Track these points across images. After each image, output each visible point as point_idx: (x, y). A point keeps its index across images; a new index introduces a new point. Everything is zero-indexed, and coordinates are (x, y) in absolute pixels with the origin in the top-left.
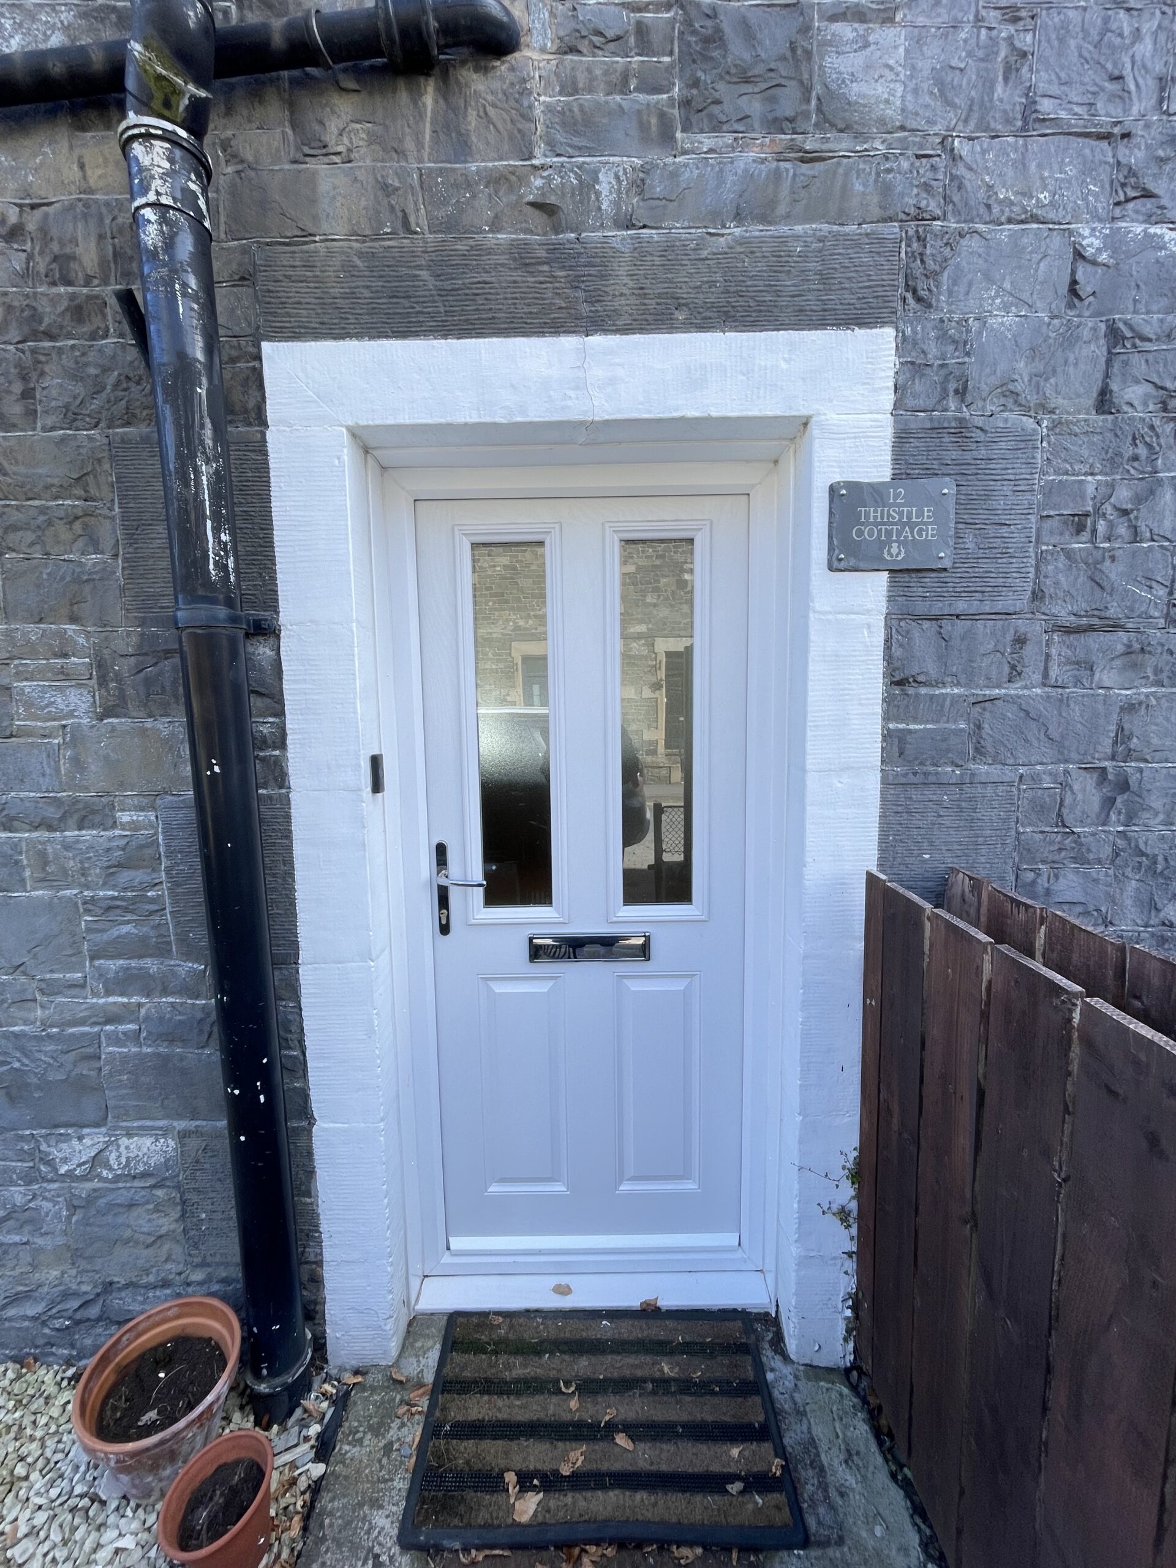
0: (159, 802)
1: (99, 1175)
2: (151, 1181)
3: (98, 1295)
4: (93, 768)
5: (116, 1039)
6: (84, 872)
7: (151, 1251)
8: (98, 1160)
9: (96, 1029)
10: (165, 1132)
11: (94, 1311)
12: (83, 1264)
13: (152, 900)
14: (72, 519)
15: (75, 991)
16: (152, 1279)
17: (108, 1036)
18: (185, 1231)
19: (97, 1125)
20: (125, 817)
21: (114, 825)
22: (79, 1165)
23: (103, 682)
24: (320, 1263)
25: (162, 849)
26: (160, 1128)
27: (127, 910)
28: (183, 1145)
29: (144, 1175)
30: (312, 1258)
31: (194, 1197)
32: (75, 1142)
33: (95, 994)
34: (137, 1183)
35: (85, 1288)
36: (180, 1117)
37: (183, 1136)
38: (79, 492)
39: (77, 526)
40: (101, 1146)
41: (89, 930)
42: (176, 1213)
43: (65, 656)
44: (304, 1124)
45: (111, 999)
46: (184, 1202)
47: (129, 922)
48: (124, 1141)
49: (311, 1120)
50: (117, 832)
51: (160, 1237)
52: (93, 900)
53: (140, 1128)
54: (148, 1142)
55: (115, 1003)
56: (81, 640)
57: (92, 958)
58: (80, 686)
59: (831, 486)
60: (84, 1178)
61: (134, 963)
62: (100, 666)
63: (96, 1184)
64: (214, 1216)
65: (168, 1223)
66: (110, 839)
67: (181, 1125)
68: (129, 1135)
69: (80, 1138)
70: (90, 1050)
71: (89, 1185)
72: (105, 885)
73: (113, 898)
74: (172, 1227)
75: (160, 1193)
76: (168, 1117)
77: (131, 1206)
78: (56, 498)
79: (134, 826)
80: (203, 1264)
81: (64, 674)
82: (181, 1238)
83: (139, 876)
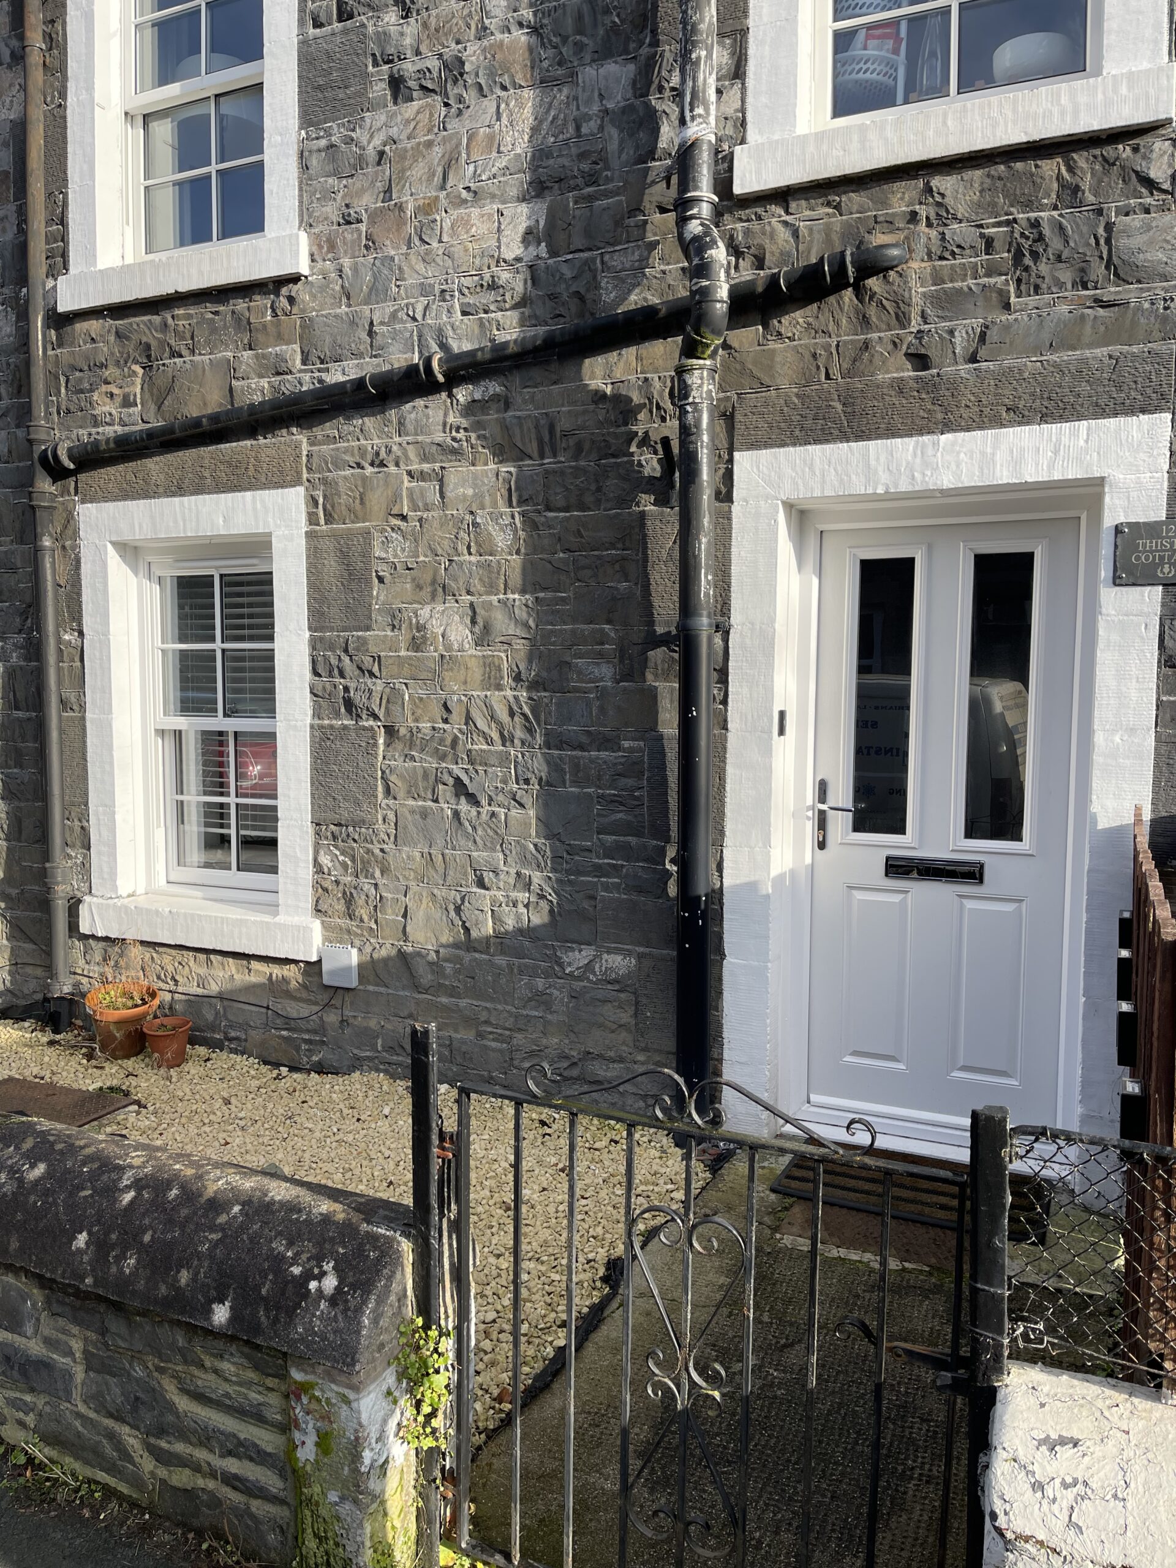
0: (647, 735)
1: (588, 979)
2: (617, 987)
3: (580, 1060)
4: (611, 713)
5: (606, 888)
6: (599, 778)
7: (613, 1035)
8: (589, 967)
9: (596, 880)
10: (629, 953)
11: (575, 1072)
12: (572, 1035)
13: (637, 798)
14: (613, 561)
15: (586, 854)
16: (612, 1054)
17: (602, 884)
18: (636, 1024)
19: (589, 944)
20: (626, 744)
21: (619, 750)
22: (578, 969)
23: (621, 661)
24: (720, 1060)
25: (646, 766)
26: (628, 950)
27: (622, 804)
28: (640, 963)
29: (616, 981)
30: (715, 1056)
31: (644, 1000)
32: (577, 953)
33: (598, 857)
34: (610, 987)
35: (574, 1053)
36: (640, 945)
37: (640, 957)
38: (620, 546)
39: (617, 567)
40: (591, 957)
41: (598, 815)
42: (631, 1011)
43: (602, 644)
44: (718, 958)
45: (606, 861)
46: (637, 1003)
47: (621, 811)
48: (605, 956)
49: (723, 956)
50: (621, 754)
51: (620, 1026)
52: (602, 796)
53: (615, 948)
54: (619, 958)
55: (608, 864)
56: (613, 635)
57: (598, 833)
58: (608, 662)
59: (1117, 526)
60: (579, 978)
61: (622, 838)
62: (621, 650)
63: (585, 983)
64: (656, 1015)
65: (626, 1017)
66: (616, 758)
67: (641, 949)
68: (609, 953)
69: (580, 951)
70: (591, 892)
71: (582, 984)
72: (610, 787)
73: (615, 795)
74: (629, 1020)
75: (622, 995)
76: (632, 944)
77: (605, 1001)
78: (607, 550)
79: (631, 750)
80: (645, 1049)
81: (601, 655)
82: (633, 1028)
83: (630, 782)
